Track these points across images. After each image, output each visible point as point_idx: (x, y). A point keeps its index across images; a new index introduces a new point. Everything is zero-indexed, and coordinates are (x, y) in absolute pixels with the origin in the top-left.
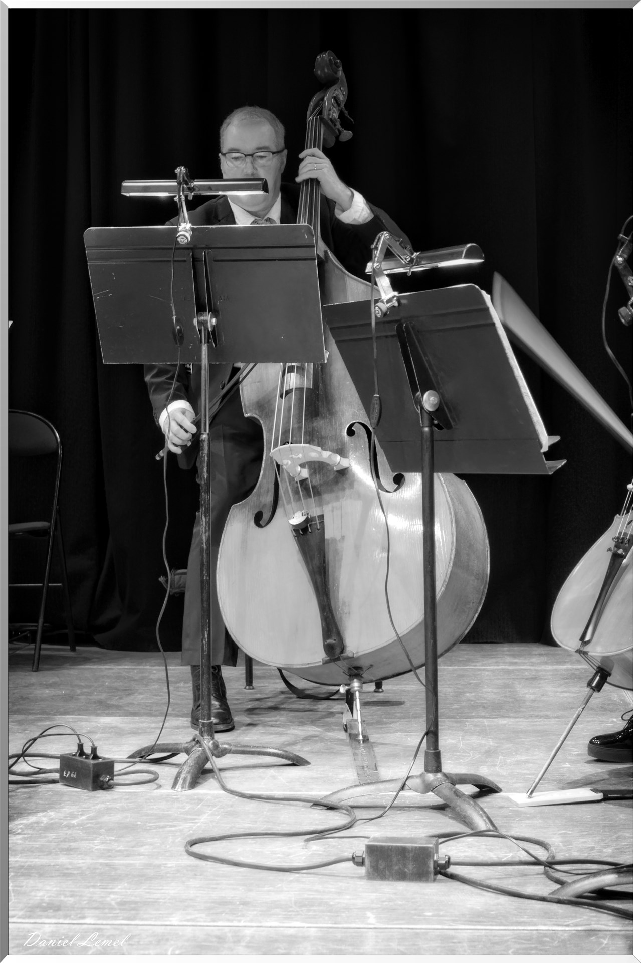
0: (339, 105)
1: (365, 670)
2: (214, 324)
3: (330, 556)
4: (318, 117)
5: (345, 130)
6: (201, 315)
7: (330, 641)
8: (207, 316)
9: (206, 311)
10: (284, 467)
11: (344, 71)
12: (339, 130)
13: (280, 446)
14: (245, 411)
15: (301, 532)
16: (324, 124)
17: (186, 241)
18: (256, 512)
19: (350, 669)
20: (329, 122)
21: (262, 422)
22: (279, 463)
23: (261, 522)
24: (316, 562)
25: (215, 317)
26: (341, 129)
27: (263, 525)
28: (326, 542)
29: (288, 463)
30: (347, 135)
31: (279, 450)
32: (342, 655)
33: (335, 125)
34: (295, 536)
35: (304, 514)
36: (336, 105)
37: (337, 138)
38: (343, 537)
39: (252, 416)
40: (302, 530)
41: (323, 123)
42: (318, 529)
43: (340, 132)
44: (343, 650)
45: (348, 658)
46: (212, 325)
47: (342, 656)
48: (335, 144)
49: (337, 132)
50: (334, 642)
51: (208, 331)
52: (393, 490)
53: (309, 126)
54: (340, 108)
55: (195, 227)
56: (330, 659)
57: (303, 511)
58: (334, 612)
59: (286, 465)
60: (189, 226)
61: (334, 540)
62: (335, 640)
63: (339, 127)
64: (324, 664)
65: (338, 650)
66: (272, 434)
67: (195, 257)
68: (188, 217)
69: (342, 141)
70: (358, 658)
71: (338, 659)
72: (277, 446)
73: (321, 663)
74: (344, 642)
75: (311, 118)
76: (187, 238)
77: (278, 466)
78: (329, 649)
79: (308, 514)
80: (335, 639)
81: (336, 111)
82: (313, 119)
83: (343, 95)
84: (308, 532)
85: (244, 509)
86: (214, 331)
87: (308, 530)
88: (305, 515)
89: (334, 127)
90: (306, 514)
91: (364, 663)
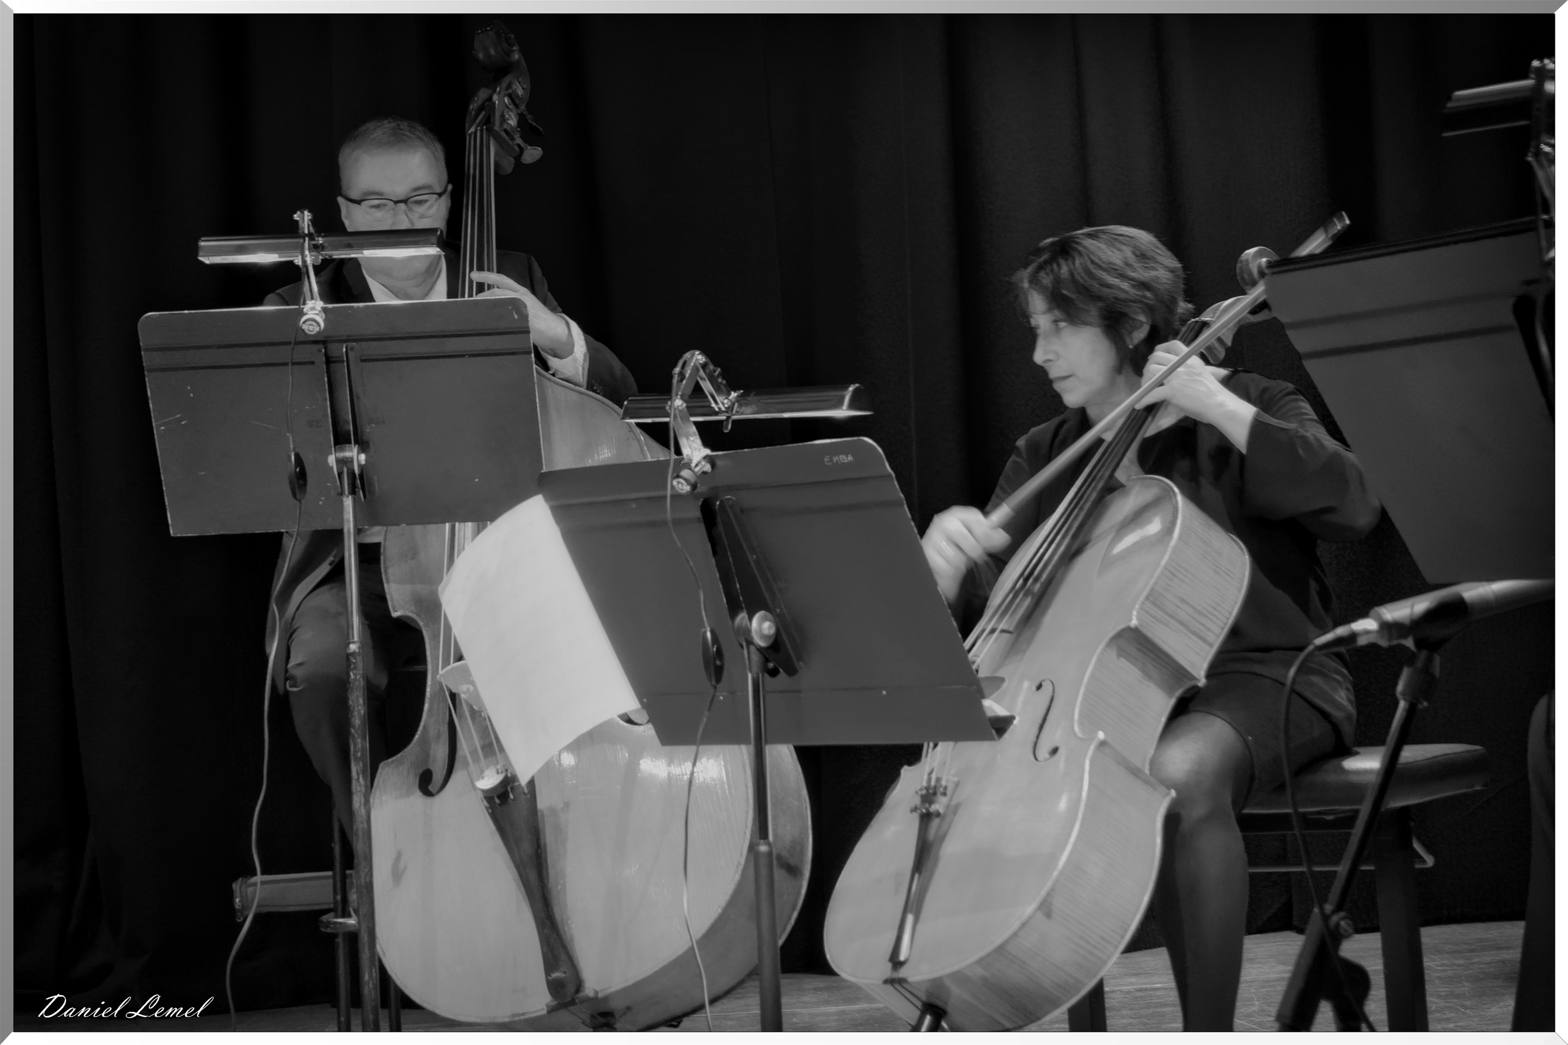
0: (517, 106)
1: (617, 1017)
2: (363, 462)
3: (549, 837)
4: (484, 127)
5: (530, 145)
6: (342, 450)
7: (556, 975)
8: (351, 451)
9: (350, 443)
10: (463, 696)
11: (522, 51)
12: (519, 145)
13: (454, 663)
14: (394, 608)
15: (497, 801)
16: (495, 138)
17: (317, 329)
18: (421, 772)
19: (593, 1017)
20: (503, 134)
21: (421, 624)
22: (454, 691)
23: (430, 788)
24: (527, 848)
25: (363, 452)
26: (523, 144)
27: (434, 792)
28: (539, 814)
29: (468, 689)
30: (532, 154)
31: (452, 669)
32: (578, 996)
33: (513, 139)
34: (487, 808)
35: (500, 771)
36: (511, 106)
37: (518, 158)
38: (567, 805)
39: (405, 614)
40: (499, 797)
41: (493, 136)
42: (525, 793)
43: (522, 150)
44: (579, 986)
45: (588, 1000)
46: (360, 465)
47: (577, 998)
48: (514, 169)
49: (517, 148)
50: (563, 975)
51: (354, 473)
52: (646, 721)
53: (469, 142)
54: (519, 111)
55: (330, 306)
56: (559, 1003)
57: (499, 767)
58: (560, 927)
59: (465, 693)
60: (319, 304)
61: (553, 811)
62: (565, 972)
63: (519, 141)
64: (549, 1012)
65: (571, 989)
66: (439, 642)
67: (330, 354)
68: (319, 290)
69: (525, 163)
70: (606, 999)
71: (573, 1002)
72: (449, 664)
73: (545, 1012)
74: (580, 975)
75: (472, 129)
76: (318, 324)
77: (453, 696)
78: (555, 987)
79: (507, 770)
80: (566, 970)
81: (513, 117)
82: (476, 132)
83: (523, 89)
84: (509, 800)
85: (401, 768)
86: (361, 476)
87: (509, 796)
88: (502, 772)
89: (511, 143)
90: (504, 771)
91: (616, 1005)
